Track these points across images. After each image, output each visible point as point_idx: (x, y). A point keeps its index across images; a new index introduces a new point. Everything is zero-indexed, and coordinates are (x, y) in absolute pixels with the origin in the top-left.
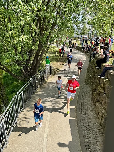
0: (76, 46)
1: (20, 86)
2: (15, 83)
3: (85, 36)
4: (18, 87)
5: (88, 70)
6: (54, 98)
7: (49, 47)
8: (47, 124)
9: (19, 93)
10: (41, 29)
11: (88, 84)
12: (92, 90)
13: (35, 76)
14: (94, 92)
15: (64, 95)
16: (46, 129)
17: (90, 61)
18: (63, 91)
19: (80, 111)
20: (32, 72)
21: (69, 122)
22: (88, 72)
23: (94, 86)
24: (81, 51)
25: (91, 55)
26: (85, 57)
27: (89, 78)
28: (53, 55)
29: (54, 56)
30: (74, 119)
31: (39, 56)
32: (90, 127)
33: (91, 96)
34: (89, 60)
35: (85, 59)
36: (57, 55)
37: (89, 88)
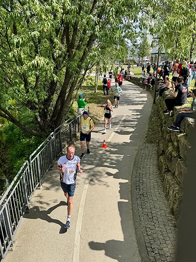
0: (130, 77)
1: (34, 146)
2: (25, 141)
3: (145, 58)
4: (31, 147)
5: (151, 118)
6: (93, 166)
7: (83, 78)
8: (80, 211)
9: (33, 157)
10: (70, 46)
11: (151, 142)
12: (158, 153)
13: (59, 129)
14: (161, 155)
15: (109, 160)
16: (78, 220)
17: (154, 102)
18: (107, 153)
19: (137, 187)
20: (54, 121)
21: (119, 207)
22: (150, 121)
23: (161, 145)
24: (139, 85)
25: (156, 91)
26: (145, 95)
27: (153, 131)
28: (91, 92)
29: (91, 94)
30: (127, 201)
31: (67, 94)
32: (154, 215)
33: (156, 162)
34: (152, 100)
35: (146, 99)
36: (97, 91)
37: (152, 149)
